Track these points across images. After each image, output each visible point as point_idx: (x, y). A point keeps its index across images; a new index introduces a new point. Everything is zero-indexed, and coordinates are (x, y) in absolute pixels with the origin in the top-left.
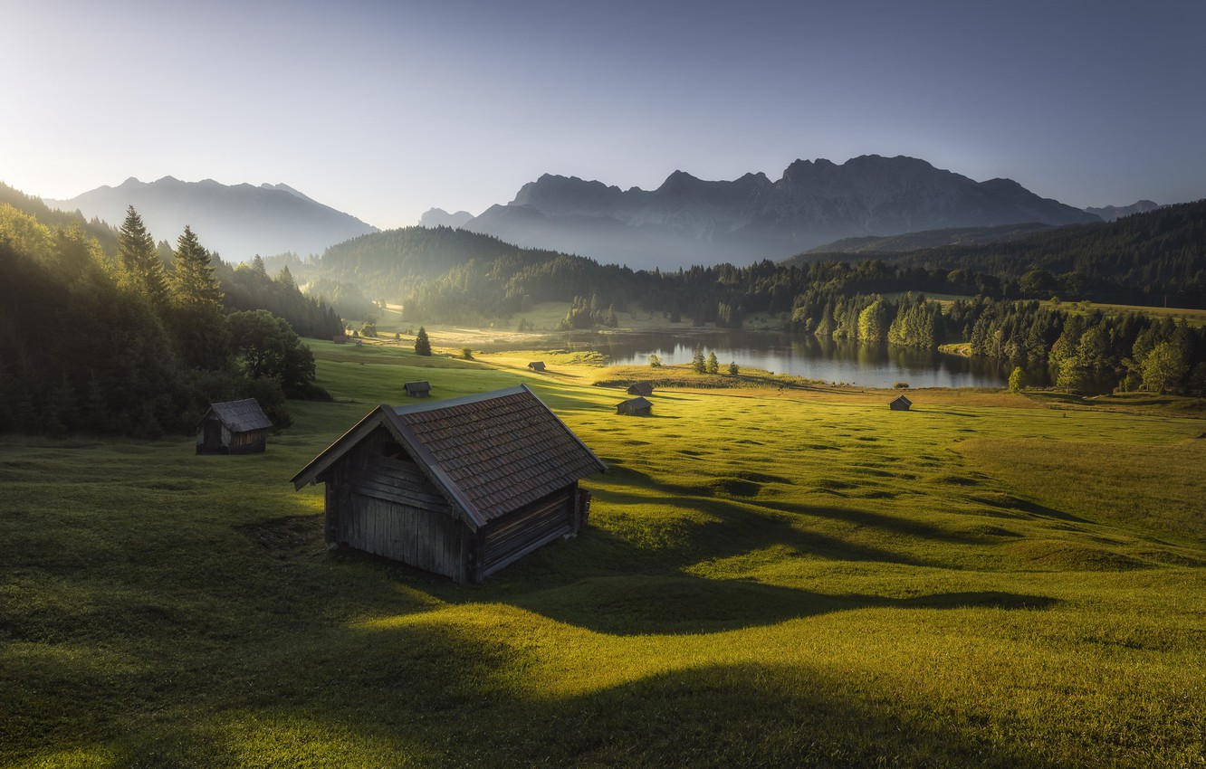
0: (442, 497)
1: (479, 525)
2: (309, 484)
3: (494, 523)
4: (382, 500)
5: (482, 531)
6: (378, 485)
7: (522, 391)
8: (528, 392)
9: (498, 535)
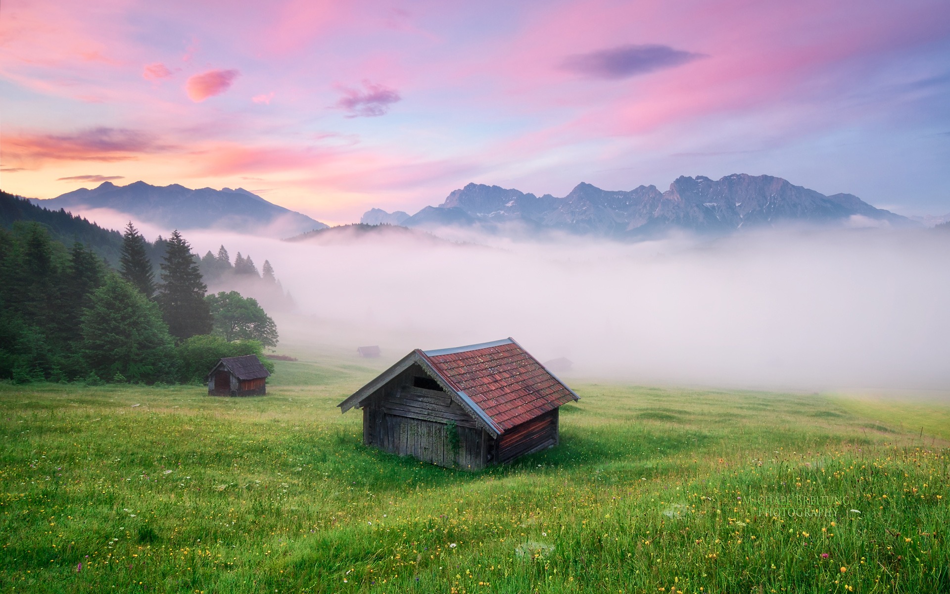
0: (467, 415)
1: (499, 433)
2: (353, 408)
3: (508, 432)
4: (413, 419)
5: (501, 437)
6: (410, 408)
7: (510, 342)
8: (514, 343)
9: (506, 443)
